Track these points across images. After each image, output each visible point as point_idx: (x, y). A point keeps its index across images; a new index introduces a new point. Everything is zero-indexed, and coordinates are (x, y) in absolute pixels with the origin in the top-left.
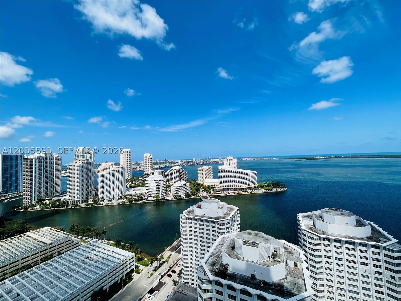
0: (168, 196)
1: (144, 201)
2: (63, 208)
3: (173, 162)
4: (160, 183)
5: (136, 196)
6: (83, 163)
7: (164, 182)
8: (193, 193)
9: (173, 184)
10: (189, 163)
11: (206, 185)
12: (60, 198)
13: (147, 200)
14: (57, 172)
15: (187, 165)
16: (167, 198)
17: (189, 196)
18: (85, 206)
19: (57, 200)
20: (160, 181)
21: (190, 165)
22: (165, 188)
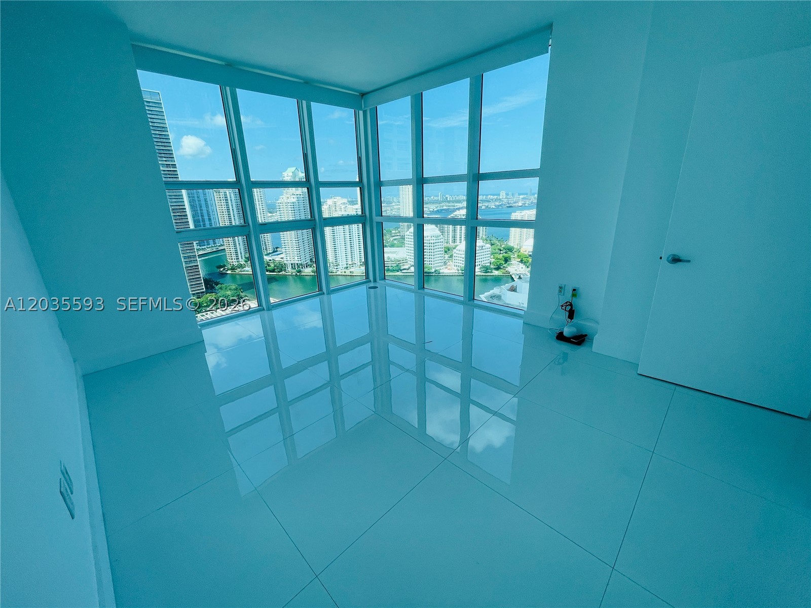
0: (446, 268)
1: (403, 273)
2: (281, 273)
3: (457, 199)
4: (432, 241)
5: (390, 263)
6: (298, 198)
7: (439, 241)
8: (497, 265)
9: (457, 245)
10: (490, 201)
11: (526, 251)
12: (274, 257)
13: (408, 271)
14: (262, 215)
15: (487, 207)
16: (445, 271)
17: (487, 269)
18: (311, 274)
19: (270, 260)
20: (433, 238)
21: (494, 207)
22: (442, 251)
